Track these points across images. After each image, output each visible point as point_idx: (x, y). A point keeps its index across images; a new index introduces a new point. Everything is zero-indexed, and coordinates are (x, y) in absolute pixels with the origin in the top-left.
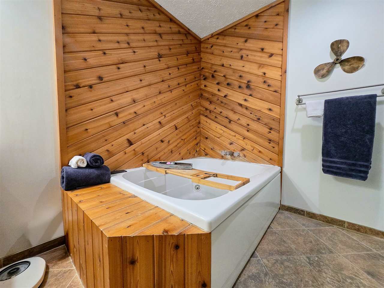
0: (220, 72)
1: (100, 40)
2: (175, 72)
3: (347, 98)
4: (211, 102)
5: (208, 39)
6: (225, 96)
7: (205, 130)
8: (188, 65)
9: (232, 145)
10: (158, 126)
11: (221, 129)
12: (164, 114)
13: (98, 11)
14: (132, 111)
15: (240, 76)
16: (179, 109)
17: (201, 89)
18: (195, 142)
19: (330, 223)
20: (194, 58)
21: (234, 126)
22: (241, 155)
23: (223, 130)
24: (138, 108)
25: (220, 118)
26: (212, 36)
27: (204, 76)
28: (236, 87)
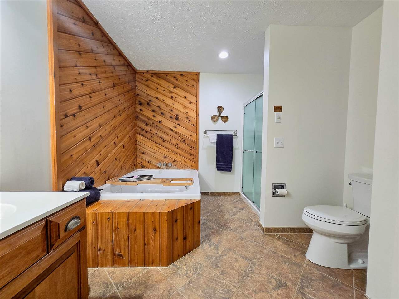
0: (156, 103)
1: (80, 73)
2: (122, 97)
4: (147, 125)
5: (143, 73)
6: (160, 122)
7: (142, 147)
8: (129, 92)
9: (166, 159)
10: (114, 146)
11: (157, 147)
12: (117, 135)
13: (78, 47)
14: (99, 135)
15: (171, 110)
16: (125, 130)
17: (136, 112)
18: (134, 157)
20: (132, 86)
21: (165, 144)
22: (173, 165)
23: (158, 147)
24: (102, 132)
25: (155, 138)
26: (147, 72)
27: (139, 101)
28: (168, 117)
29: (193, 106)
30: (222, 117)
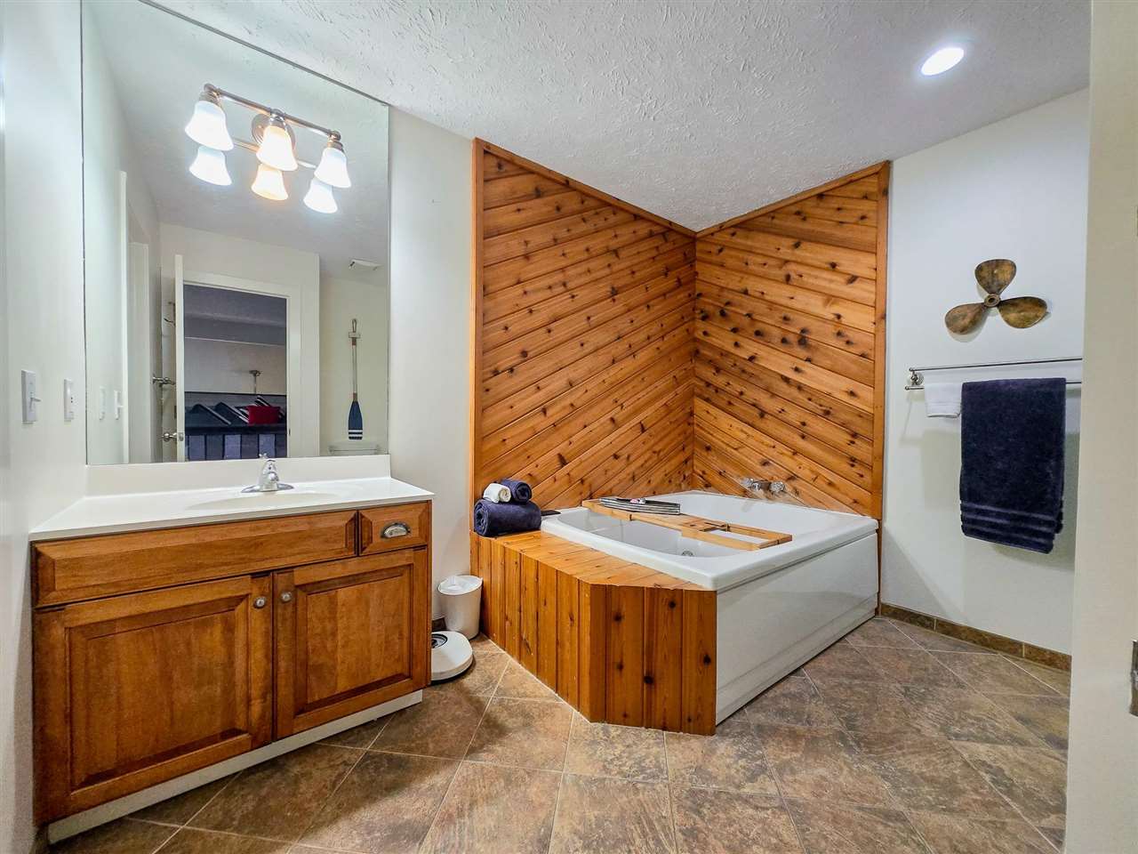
0: (741, 306)
2: (642, 315)
3: (1007, 382)
4: (718, 370)
5: (712, 234)
6: (752, 359)
7: (704, 430)
8: (668, 295)
9: (767, 467)
10: (610, 426)
11: (742, 431)
12: (619, 403)
13: (524, 247)
14: (568, 402)
15: (785, 318)
16: (649, 389)
17: (695, 340)
18: (682, 457)
19: (988, 646)
20: (681, 277)
21: (770, 424)
22: (788, 489)
23: (746, 433)
24: (576, 397)
25: (739, 407)
26: (721, 228)
27: (702, 312)
28: (777, 340)
29: (862, 290)
30: (1002, 305)
